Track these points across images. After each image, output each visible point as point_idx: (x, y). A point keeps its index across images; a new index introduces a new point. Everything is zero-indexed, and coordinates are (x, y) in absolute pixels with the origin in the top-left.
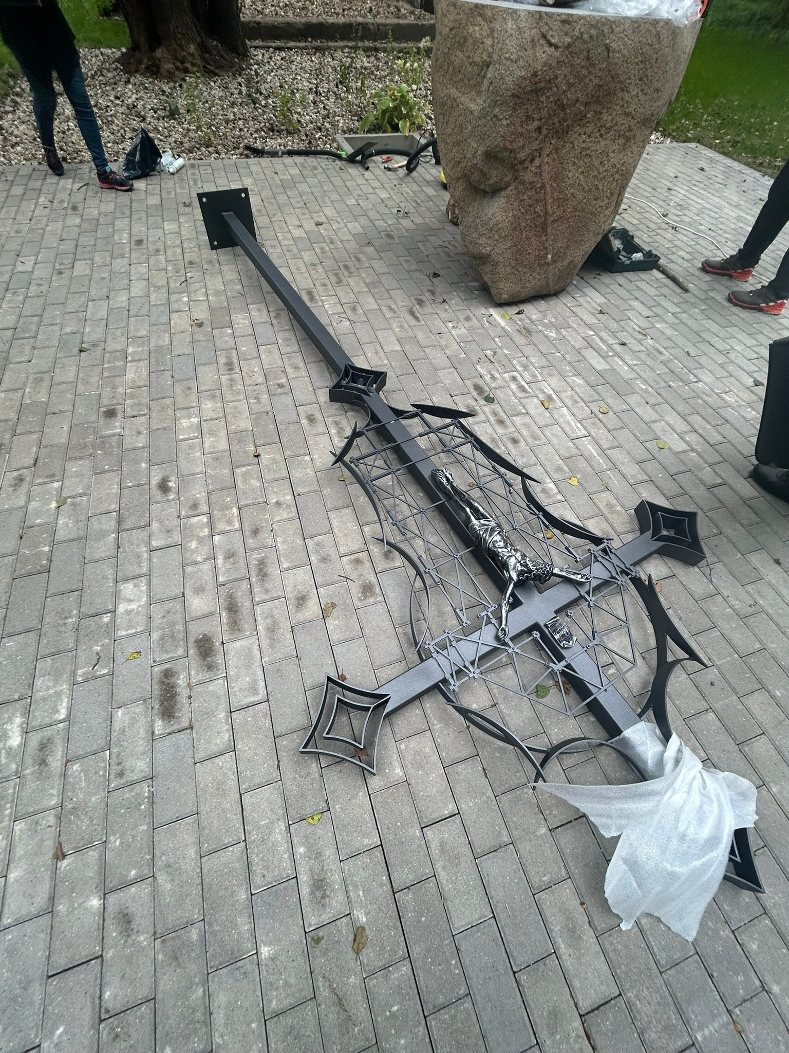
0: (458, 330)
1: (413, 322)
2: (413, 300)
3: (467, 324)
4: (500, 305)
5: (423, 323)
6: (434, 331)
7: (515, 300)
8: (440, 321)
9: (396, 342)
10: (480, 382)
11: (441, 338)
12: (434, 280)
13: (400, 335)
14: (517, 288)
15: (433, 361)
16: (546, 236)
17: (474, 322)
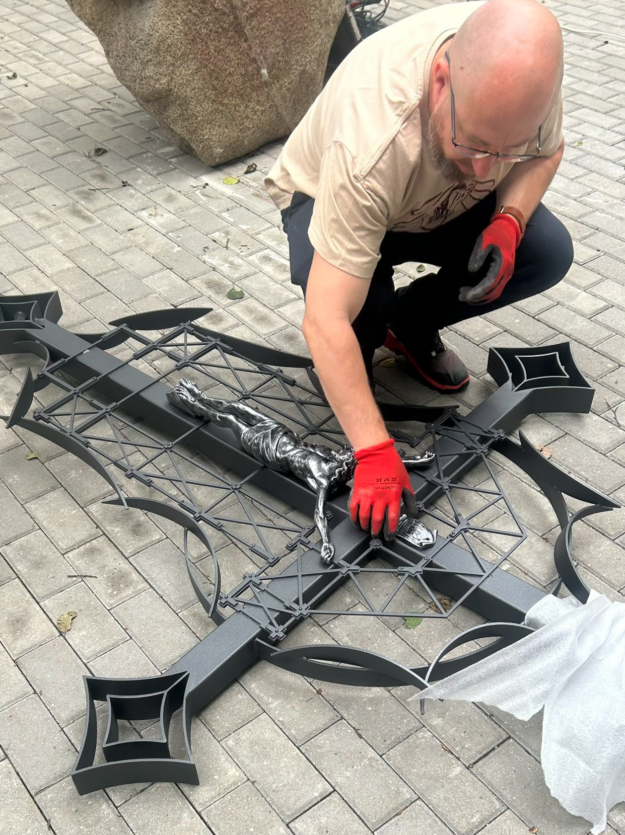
0: (158, 217)
1: (84, 225)
2: (73, 196)
3: (171, 207)
4: (217, 167)
5: (99, 222)
6: (121, 228)
7: (238, 155)
8: (126, 212)
9: (64, 259)
10: (215, 277)
11: (135, 235)
12: (100, 159)
13: (66, 247)
14: (232, 133)
15: (132, 268)
16: (246, 41)
17: (183, 200)
